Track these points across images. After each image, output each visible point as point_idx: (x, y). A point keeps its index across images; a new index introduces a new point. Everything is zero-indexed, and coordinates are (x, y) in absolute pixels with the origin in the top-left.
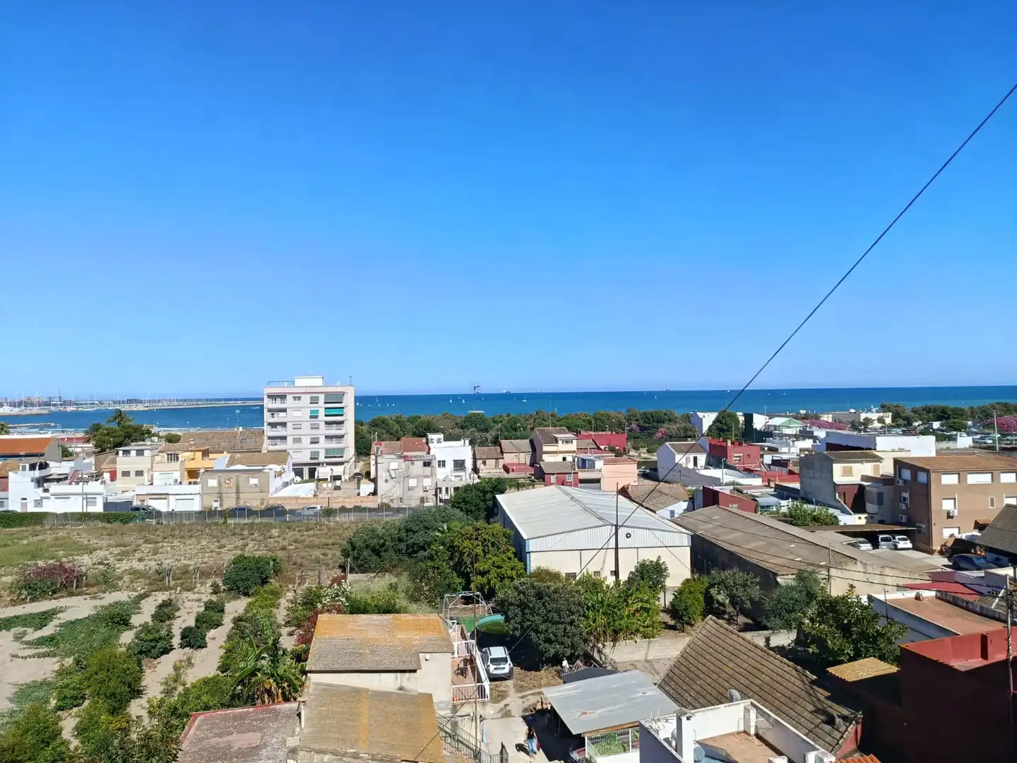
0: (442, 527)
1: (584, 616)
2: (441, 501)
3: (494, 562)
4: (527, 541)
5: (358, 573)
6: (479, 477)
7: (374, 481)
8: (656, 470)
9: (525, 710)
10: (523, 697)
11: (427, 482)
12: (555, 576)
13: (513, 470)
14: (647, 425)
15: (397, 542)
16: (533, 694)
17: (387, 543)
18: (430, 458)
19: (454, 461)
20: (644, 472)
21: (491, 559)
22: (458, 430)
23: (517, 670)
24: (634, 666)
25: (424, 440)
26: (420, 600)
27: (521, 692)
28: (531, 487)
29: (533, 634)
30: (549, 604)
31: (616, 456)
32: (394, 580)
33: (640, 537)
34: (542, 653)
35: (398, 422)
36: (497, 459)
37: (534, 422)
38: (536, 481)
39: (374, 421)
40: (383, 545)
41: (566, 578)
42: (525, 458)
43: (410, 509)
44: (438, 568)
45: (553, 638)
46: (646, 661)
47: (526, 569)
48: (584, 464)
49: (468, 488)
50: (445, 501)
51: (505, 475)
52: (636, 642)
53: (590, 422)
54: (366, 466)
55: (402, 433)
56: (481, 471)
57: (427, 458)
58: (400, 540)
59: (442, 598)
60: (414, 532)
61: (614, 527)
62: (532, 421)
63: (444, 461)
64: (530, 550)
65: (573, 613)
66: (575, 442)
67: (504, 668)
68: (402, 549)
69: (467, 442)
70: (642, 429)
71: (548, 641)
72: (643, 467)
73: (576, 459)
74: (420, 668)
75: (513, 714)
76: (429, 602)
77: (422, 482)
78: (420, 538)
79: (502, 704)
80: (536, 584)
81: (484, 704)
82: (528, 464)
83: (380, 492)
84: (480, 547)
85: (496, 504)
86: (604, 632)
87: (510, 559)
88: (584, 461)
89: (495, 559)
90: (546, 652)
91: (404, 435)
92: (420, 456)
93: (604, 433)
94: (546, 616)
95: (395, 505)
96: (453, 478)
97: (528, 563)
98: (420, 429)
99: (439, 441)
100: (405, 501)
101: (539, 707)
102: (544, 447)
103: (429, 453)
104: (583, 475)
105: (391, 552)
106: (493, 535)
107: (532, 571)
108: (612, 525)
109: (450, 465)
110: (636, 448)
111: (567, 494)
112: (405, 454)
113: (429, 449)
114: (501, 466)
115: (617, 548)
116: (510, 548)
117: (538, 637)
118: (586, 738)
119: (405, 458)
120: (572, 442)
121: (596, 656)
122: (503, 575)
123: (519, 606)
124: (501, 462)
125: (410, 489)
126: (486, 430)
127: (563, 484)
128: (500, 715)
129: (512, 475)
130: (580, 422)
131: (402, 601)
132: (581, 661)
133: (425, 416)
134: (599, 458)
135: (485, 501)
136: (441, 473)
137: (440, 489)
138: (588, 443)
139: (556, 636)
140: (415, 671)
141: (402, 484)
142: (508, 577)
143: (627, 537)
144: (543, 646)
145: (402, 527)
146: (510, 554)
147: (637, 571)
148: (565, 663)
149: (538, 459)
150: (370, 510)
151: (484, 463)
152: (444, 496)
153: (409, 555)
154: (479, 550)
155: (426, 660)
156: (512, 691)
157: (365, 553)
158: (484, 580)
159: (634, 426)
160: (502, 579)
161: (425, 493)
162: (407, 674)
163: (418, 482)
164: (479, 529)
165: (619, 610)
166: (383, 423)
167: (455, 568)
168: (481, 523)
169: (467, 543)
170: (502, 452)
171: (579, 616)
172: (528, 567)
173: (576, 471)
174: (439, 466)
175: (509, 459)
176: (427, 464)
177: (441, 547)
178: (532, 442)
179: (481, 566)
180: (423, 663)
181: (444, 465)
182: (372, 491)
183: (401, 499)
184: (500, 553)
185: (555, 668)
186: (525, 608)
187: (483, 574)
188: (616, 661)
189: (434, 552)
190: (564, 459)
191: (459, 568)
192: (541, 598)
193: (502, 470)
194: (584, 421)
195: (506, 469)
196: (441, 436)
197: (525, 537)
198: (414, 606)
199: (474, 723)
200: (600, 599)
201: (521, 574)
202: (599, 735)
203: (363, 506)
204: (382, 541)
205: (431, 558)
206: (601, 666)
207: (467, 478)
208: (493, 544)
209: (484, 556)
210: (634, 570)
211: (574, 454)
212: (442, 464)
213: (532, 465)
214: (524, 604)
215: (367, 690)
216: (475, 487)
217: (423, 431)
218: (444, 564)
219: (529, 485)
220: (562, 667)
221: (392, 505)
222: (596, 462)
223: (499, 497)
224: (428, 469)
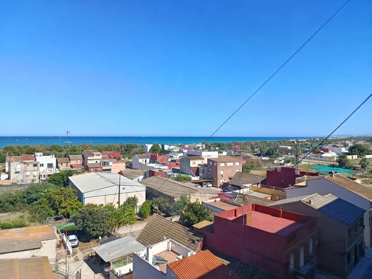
0: (45, 191)
1: (108, 219)
2: (42, 180)
3: (69, 203)
4: (84, 194)
5: (3, 213)
6: (59, 170)
7: (9, 173)
8: (132, 165)
9: (85, 257)
10: (83, 253)
11: (35, 173)
12: (96, 206)
13: (75, 167)
14: (128, 149)
15: (23, 198)
16: (88, 251)
17: (17, 199)
18: (37, 163)
19: (48, 164)
20: (127, 166)
21: (68, 202)
22: (48, 152)
23: (80, 243)
24: (126, 235)
25: (33, 155)
26: (35, 221)
27: (82, 251)
28: (83, 173)
29: (87, 228)
30: (94, 216)
31: (117, 160)
32: (22, 214)
33: (128, 189)
34: (91, 235)
35: (19, 148)
36: (67, 163)
37: (83, 148)
38: (85, 171)
39: (6, 148)
40: (16, 200)
41: (99, 206)
42: (80, 162)
43: (27, 184)
44: (43, 207)
45: (96, 229)
46: (130, 232)
47: (83, 205)
48: (105, 164)
49: (55, 175)
50: (44, 181)
51: (71, 169)
52: (127, 226)
53: (106, 148)
54: (3, 167)
55: (20, 152)
56: (60, 168)
57: (35, 163)
58: (24, 198)
59: (45, 219)
60: (31, 194)
61: (118, 186)
62: (82, 148)
63: (43, 164)
64: (85, 197)
65: (104, 219)
66: (101, 155)
67: (75, 243)
68: (25, 201)
69: (54, 156)
70: (126, 150)
71: (94, 230)
72: (127, 164)
73: (101, 162)
74: (42, 247)
75: (80, 259)
76: (39, 222)
77: (33, 173)
78: (34, 196)
79: (75, 257)
80: (89, 209)
81: (70, 257)
82: (81, 164)
83: (12, 178)
84: (63, 198)
85: (68, 180)
86: (115, 224)
87: (76, 201)
88: (105, 162)
89: (70, 202)
90: (93, 234)
91: (22, 153)
92: (32, 162)
93: (112, 152)
94: (93, 221)
95: (19, 183)
96: (47, 171)
97: (84, 202)
98: (30, 151)
99: (40, 156)
100: (24, 182)
101: (90, 255)
102: (88, 158)
103: (36, 161)
104: (104, 168)
105: (20, 203)
106: (69, 192)
107: (85, 205)
108: (118, 185)
109: (46, 166)
110: (123, 157)
111: (99, 175)
112: (24, 161)
113: (36, 159)
114: (69, 165)
115: (119, 194)
116: (76, 197)
117: (89, 229)
118: (111, 263)
119: (25, 163)
120: (100, 156)
121: (112, 233)
122: (73, 207)
123: (81, 219)
124: (69, 164)
125: (26, 176)
126: (61, 151)
127: (96, 172)
128: (74, 260)
129: (74, 169)
130: (102, 148)
131: (27, 223)
132: (107, 236)
133: (32, 146)
134: (111, 161)
135: (63, 179)
136: (42, 169)
137: (41, 176)
138: (106, 156)
139: (97, 228)
140: (40, 248)
141: (23, 174)
142: (75, 208)
143: (123, 189)
144: (92, 232)
145: (25, 191)
146: (76, 199)
147: (127, 201)
148: (100, 238)
149: (85, 163)
150: (7, 186)
151: (62, 165)
152: (43, 178)
153: (29, 203)
154: (63, 199)
155: (44, 243)
156: (79, 251)
157: (7, 204)
158: (65, 210)
159: (123, 149)
160: (72, 209)
161: (34, 177)
162: (36, 250)
163: (31, 173)
164: (62, 190)
165: (121, 215)
166: (11, 148)
167: (51, 207)
168: (63, 188)
169: (57, 196)
170: (70, 160)
171: (106, 219)
172: (84, 204)
173: (102, 166)
174: (41, 166)
175: (73, 162)
176: (35, 165)
177: (45, 199)
178: (83, 156)
179: (63, 205)
180: (43, 244)
181: (43, 166)
182: (7, 178)
183: (22, 180)
184: (72, 199)
185: (96, 240)
186: (84, 219)
187: (64, 208)
188: (121, 234)
189: (41, 201)
190: (97, 162)
191: (53, 207)
192: (91, 214)
193: (70, 167)
194: (103, 147)
195: (71, 166)
196: (42, 154)
197: (83, 192)
198: (32, 224)
199: (65, 264)
200: (114, 213)
201: (81, 207)
202: (116, 261)
203: (3, 184)
204: (15, 199)
205: (40, 204)
206: (114, 236)
207: (54, 171)
208: (69, 196)
209: (65, 201)
210: (125, 201)
211: (101, 160)
212: (42, 165)
213: (83, 165)
214: (84, 217)
215: (17, 259)
216: (58, 174)
217: (31, 152)
218: (46, 205)
219: (82, 172)
220: (99, 239)
221: (18, 183)
222: (110, 163)
223: (70, 178)
224: (36, 168)
